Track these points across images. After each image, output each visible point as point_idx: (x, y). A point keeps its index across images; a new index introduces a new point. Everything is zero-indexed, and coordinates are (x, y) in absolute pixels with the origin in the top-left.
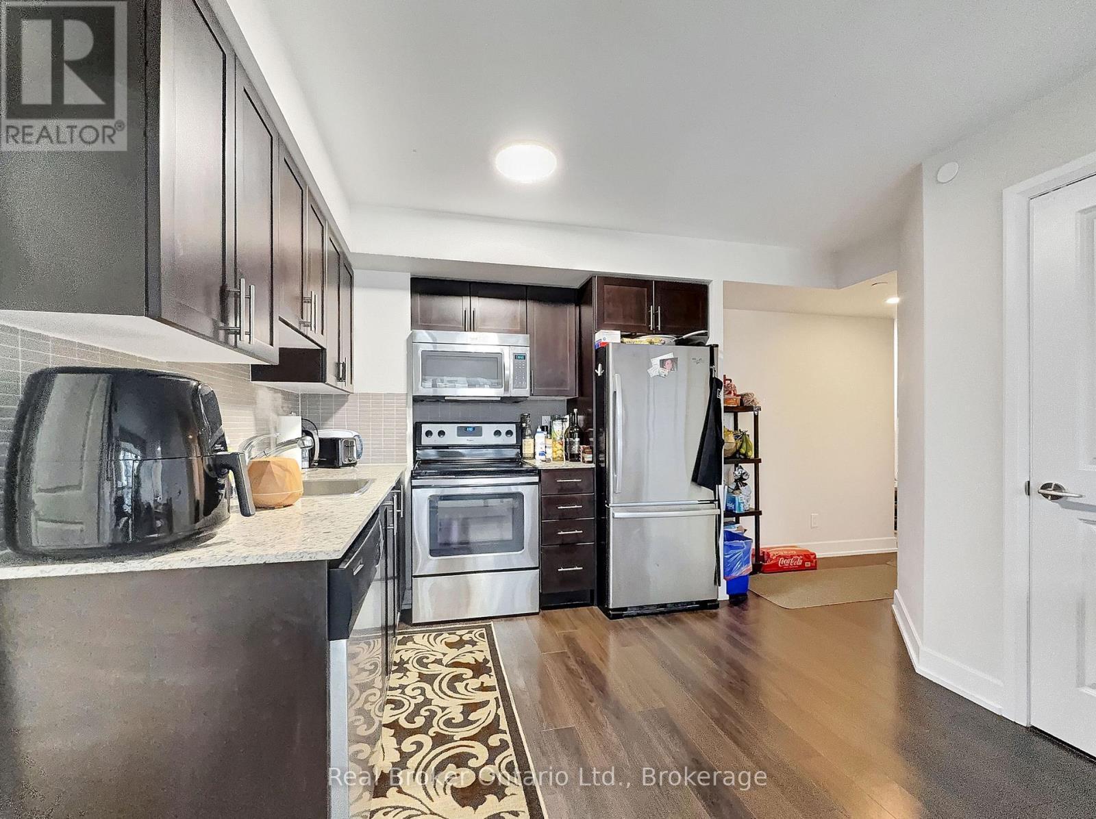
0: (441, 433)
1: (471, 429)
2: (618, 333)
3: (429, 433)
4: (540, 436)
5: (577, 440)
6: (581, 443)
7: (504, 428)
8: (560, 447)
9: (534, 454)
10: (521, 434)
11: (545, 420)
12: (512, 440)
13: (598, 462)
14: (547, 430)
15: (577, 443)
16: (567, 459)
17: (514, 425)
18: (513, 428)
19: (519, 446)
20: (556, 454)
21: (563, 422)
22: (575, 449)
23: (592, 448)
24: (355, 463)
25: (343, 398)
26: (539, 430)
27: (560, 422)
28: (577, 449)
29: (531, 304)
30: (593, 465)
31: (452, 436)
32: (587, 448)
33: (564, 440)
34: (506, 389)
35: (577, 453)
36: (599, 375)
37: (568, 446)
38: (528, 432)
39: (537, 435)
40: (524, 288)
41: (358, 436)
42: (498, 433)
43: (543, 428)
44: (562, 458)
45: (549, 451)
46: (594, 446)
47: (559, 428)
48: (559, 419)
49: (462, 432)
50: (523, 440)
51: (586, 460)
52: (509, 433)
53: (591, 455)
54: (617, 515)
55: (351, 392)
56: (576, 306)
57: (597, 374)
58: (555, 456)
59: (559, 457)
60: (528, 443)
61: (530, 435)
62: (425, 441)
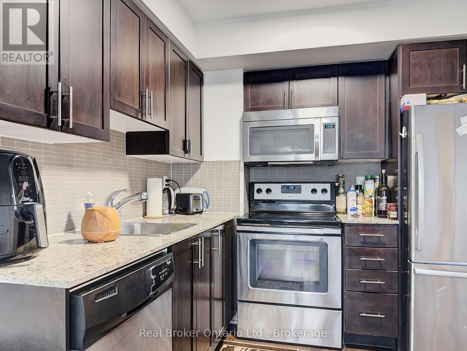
0: (268, 191)
1: (293, 188)
2: (424, 96)
3: (259, 191)
4: (352, 195)
5: (384, 198)
6: (388, 201)
7: (319, 187)
8: (369, 204)
9: (347, 209)
10: (335, 192)
11: (360, 180)
12: (327, 197)
13: (402, 218)
14: (360, 188)
15: (385, 201)
16: (375, 215)
17: (329, 185)
18: (328, 187)
19: (333, 202)
20: (365, 210)
21: (375, 181)
22: (383, 205)
23: (396, 206)
24: (202, 212)
25: (197, 165)
26: (353, 188)
27: (372, 181)
28: (384, 206)
29: (341, 80)
30: (397, 222)
31: (277, 193)
32: (393, 206)
33: (373, 198)
34: (317, 154)
35: (384, 209)
36: (403, 137)
37: (377, 203)
38: (342, 190)
39: (349, 193)
40: (337, 66)
41: (206, 192)
42: (314, 191)
43: (357, 187)
44: (371, 214)
45: (360, 207)
46: (399, 204)
47: (370, 187)
48: (371, 179)
49: (286, 190)
50: (337, 197)
51: (391, 216)
52: (324, 191)
53: (396, 213)
54: (418, 271)
55: (202, 161)
56: (386, 76)
57: (401, 136)
58: (364, 212)
59: (368, 213)
60: (340, 200)
61: (343, 193)
62: (257, 196)
